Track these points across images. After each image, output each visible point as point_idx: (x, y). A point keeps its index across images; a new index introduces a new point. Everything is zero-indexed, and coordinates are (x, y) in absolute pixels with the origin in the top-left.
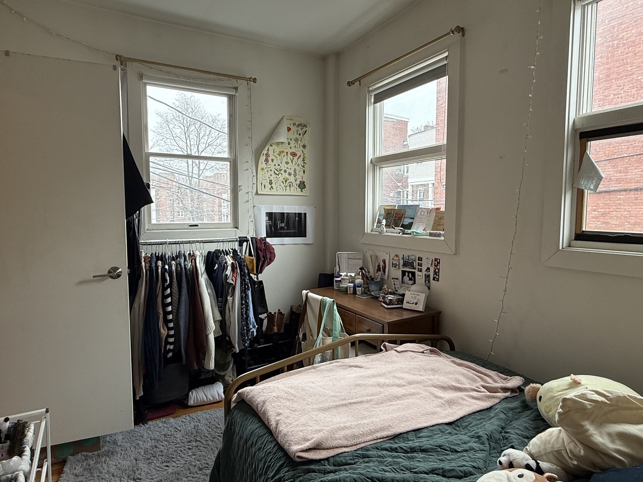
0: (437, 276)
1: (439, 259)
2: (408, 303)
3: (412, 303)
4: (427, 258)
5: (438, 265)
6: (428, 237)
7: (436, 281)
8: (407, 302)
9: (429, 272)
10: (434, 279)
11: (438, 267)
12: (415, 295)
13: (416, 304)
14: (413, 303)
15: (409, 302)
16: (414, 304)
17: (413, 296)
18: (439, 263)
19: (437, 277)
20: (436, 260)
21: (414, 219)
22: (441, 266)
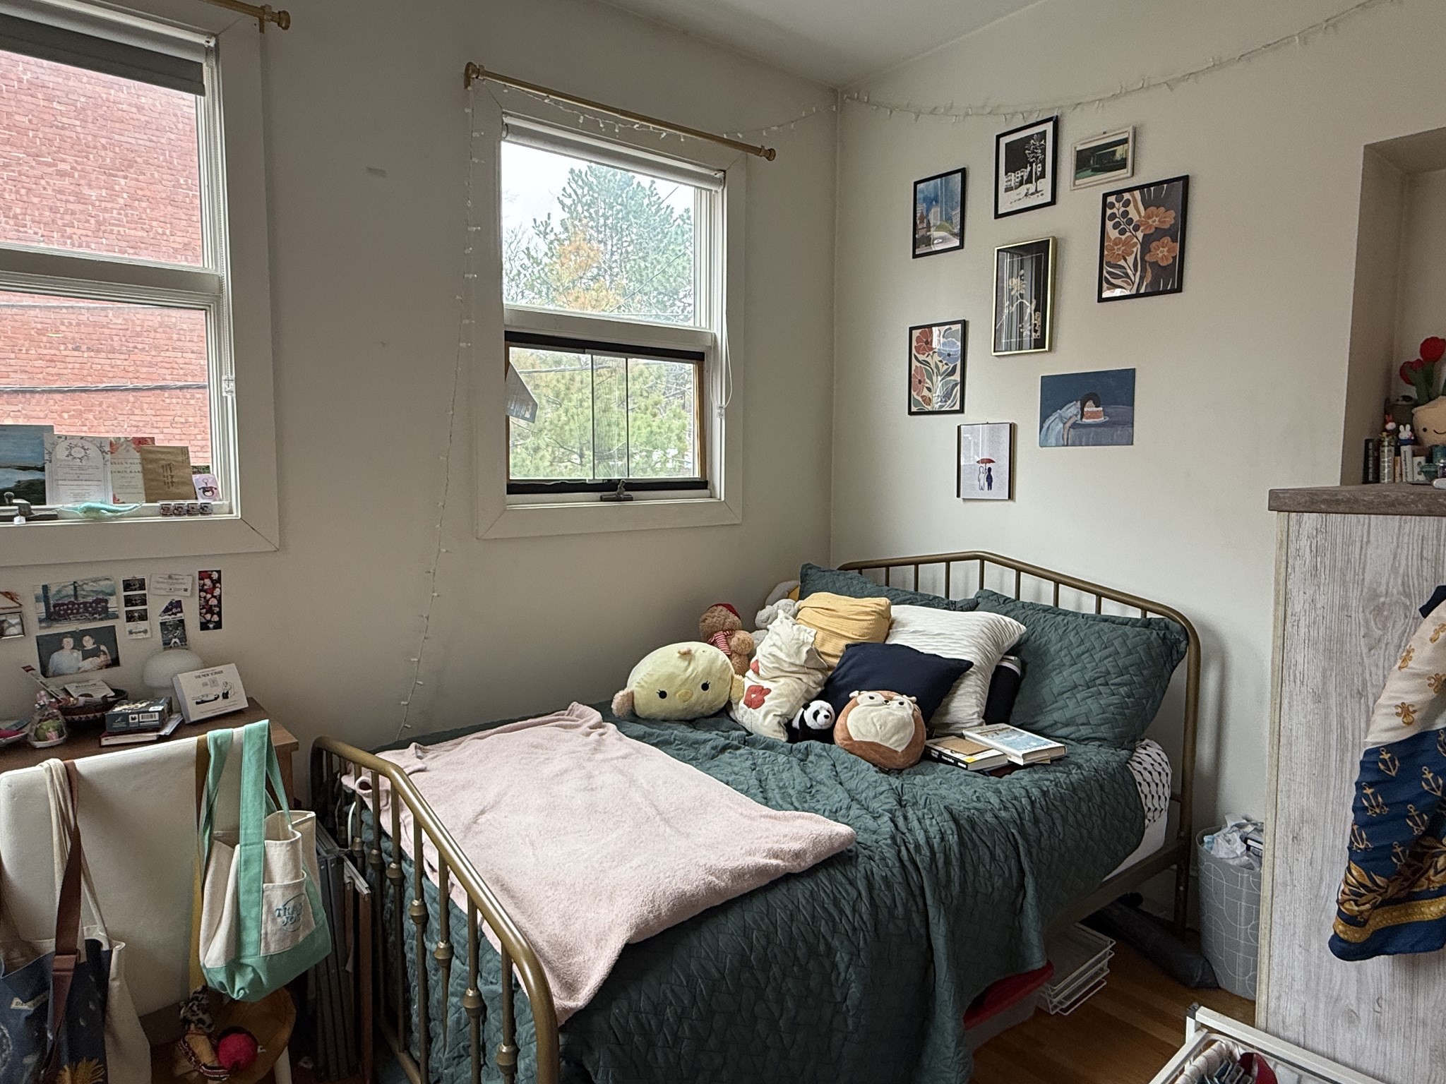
0: (215, 616)
1: (219, 572)
2: (203, 702)
3: (213, 698)
4: (170, 577)
5: (214, 587)
6: (160, 519)
7: (215, 628)
8: (197, 703)
9: (181, 612)
10: (204, 626)
11: (217, 592)
12: (210, 677)
13: (225, 696)
14: (216, 699)
15: (205, 699)
16: (221, 697)
17: (205, 679)
18: (219, 580)
19: (216, 618)
20: (203, 575)
21: (42, 469)
22: (225, 589)
